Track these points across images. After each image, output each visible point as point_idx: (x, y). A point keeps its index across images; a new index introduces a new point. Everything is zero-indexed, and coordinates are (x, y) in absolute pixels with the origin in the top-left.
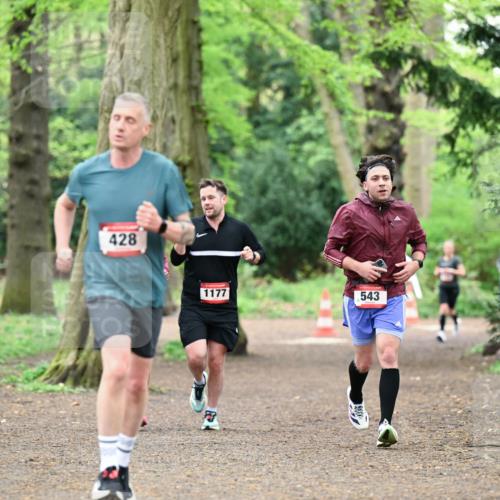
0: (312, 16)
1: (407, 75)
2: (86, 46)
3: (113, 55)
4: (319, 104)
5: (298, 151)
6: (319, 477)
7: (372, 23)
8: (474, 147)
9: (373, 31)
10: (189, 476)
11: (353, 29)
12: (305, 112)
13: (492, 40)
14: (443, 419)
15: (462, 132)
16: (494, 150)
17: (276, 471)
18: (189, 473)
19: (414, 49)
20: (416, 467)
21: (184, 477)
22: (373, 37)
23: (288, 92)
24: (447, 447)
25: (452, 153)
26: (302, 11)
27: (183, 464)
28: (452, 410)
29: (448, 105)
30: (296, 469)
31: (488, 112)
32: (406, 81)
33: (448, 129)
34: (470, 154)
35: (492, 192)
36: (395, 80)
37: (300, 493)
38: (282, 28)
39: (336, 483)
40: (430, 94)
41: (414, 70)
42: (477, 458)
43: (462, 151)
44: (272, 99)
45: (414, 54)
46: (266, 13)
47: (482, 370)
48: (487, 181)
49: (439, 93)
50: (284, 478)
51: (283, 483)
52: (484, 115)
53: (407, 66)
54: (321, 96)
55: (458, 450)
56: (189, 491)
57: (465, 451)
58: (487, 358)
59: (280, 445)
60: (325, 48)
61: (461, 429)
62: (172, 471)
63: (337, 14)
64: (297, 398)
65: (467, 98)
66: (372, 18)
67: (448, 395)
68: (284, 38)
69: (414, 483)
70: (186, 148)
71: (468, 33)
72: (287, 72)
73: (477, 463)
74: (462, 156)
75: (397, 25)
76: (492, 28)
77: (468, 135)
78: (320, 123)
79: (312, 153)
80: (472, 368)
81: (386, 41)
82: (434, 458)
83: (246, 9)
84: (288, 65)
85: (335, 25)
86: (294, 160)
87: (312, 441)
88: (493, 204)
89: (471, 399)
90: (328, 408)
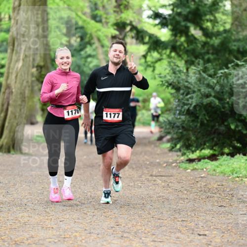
0: (91, 8)
1: (128, 32)
2: (3, 20)
3: (14, 24)
4: (94, 43)
5: (86, 61)
6: (94, 188)
7: (115, 11)
8: (154, 60)
9: (116, 14)
10: (43, 188)
11: (107, 14)
12: (88, 46)
13: (161, 19)
14: (142, 166)
15: (149, 54)
16: (162, 61)
17: (77, 186)
18: (42, 186)
19: (131, 22)
20: (131, 184)
21: (41, 188)
22: (116, 16)
23: (82, 38)
24: (143, 176)
25: (146, 62)
26: (87, 7)
27: (40, 183)
28: (145, 162)
29: (144, 43)
30: (84, 185)
31: (159, 46)
32: (128, 34)
33: (144, 53)
34: (152, 63)
35: (161, 77)
36: (123, 34)
37: (85, 194)
38: (80, 14)
39: (100, 190)
40: (137, 39)
41: (131, 30)
42: (155, 181)
43: (149, 61)
44: (76, 41)
45: (131, 24)
46: (73, 7)
47: (156, 146)
48: (159, 73)
49: (140, 39)
50: (79, 188)
51: (79, 190)
52: (158, 48)
53: (128, 28)
54: (95, 40)
55: (147, 177)
56: (43, 194)
57: (150, 178)
58: (159, 142)
59: (78, 176)
60: (97, 21)
61: (148, 169)
62: (36, 186)
63: (101, 8)
64: (85, 157)
65: (151, 41)
66: (115, 9)
67: (143, 156)
68: (80, 18)
69: (130, 190)
70: (42, 60)
71: (152, 15)
72: (82, 30)
73: (155, 183)
74: (149, 63)
75: (125, 12)
76: (161, 14)
77: (151, 55)
78: (94, 50)
79: (91, 62)
80: (153, 146)
81: (121, 18)
82: (138, 180)
83: (66, 6)
84: (82, 28)
85: (100, 12)
86: (84, 65)
87: (91, 174)
88: (161, 83)
89: (153, 158)
90: (97, 161)
